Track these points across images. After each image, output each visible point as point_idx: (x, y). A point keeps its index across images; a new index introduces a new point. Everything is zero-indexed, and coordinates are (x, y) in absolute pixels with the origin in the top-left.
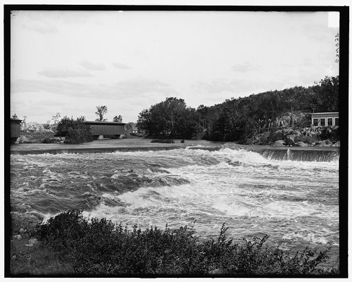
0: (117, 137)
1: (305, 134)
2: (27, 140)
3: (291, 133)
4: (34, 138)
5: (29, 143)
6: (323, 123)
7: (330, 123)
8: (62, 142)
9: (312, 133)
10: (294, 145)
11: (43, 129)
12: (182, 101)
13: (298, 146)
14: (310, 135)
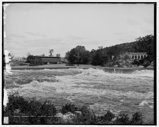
0: (56, 63)
1: (127, 62)
2: (13, 64)
3: (121, 62)
4: (17, 63)
5: (14, 65)
6: (136, 57)
7: (139, 57)
8: (28, 65)
9: (130, 62)
10: (121, 67)
11: (22, 60)
12: (83, 47)
13: (123, 67)
14: (129, 63)
